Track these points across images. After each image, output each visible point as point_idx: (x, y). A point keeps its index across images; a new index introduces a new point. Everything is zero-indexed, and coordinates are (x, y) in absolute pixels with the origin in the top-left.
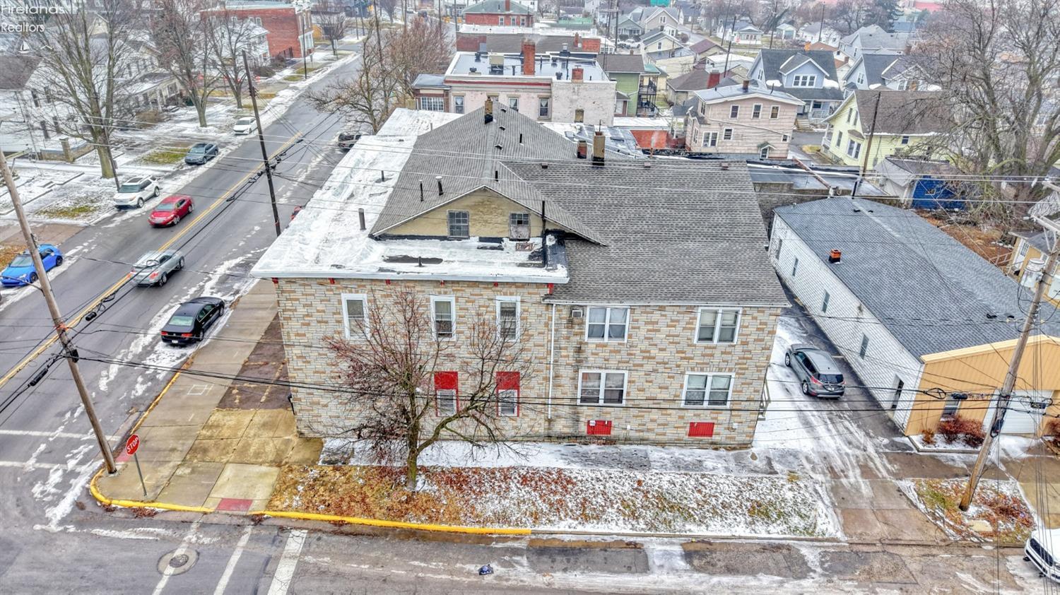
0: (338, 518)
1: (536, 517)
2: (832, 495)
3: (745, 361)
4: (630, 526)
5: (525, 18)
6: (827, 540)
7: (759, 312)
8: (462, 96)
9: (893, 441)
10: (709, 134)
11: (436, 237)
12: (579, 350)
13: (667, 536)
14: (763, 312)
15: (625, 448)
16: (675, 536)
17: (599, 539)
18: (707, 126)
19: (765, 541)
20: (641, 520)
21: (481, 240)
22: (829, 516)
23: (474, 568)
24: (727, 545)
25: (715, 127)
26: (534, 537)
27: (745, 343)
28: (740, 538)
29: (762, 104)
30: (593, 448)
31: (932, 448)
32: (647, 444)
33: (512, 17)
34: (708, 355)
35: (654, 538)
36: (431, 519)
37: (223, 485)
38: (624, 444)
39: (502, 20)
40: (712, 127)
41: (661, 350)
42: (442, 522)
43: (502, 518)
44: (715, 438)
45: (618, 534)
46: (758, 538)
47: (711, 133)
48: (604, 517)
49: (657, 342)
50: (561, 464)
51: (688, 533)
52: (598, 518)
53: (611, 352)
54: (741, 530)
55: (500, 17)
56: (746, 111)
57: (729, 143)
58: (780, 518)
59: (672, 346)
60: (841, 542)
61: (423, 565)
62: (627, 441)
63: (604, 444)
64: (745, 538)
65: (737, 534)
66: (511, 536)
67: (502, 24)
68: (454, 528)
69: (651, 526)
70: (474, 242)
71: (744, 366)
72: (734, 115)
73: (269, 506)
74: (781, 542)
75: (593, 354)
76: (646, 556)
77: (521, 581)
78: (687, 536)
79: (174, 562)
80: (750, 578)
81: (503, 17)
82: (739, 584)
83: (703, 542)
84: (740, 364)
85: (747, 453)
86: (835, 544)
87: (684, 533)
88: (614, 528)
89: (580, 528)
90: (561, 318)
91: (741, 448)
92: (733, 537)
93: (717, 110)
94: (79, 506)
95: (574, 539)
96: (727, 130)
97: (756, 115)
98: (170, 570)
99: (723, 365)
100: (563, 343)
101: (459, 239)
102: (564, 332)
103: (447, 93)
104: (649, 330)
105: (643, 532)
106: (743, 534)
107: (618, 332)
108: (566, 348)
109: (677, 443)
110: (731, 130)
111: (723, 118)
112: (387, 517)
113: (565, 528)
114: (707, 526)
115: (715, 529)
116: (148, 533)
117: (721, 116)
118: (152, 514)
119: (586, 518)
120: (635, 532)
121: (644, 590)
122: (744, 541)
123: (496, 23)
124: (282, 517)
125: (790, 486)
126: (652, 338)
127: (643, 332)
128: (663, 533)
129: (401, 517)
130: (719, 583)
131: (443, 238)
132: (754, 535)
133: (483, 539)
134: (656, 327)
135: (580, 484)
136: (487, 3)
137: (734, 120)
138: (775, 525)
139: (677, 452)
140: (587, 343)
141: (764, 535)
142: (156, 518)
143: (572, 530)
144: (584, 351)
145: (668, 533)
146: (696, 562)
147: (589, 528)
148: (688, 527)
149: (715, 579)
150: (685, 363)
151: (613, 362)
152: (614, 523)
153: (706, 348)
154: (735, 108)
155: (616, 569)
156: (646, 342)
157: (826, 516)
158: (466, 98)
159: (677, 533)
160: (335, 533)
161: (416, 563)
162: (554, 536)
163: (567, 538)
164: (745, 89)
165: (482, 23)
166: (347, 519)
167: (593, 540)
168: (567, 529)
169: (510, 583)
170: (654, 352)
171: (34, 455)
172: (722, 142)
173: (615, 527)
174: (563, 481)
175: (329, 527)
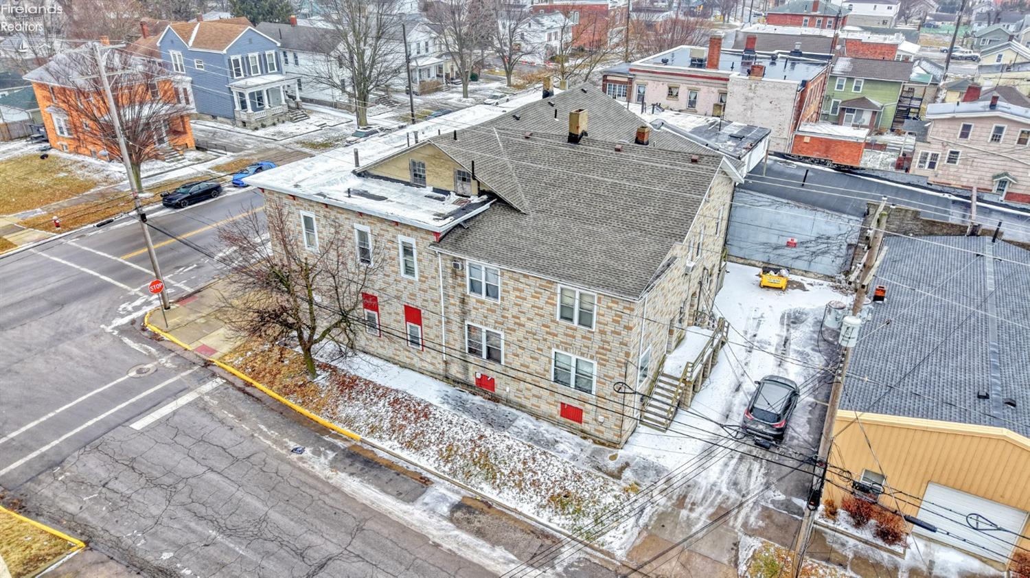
0: (250, 380)
1: (373, 430)
2: (655, 519)
3: (604, 352)
4: (436, 465)
5: (833, 19)
6: (602, 552)
7: (613, 302)
8: (644, 85)
9: (790, 500)
10: (927, 154)
11: (402, 182)
12: (463, 302)
13: (459, 486)
14: (617, 303)
15: (502, 407)
16: (463, 488)
17: (405, 466)
18: (928, 145)
19: (541, 527)
20: (449, 465)
21: (435, 190)
22: (629, 534)
23: (292, 445)
24: (503, 514)
25: (936, 146)
26: (359, 444)
27: (602, 332)
28: (520, 513)
29: (1006, 126)
30: (478, 400)
31: (830, 523)
32: (524, 412)
33: (817, 19)
34: (570, 336)
35: (447, 483)
36: (303, 404)
37: (212, 336)
38: (506, 405)
39: (806, 21)
40: (933, 146)
41: (529, 319)
42: (307, 408)
43: (349, 422)
44: (586, 427)
45: (422, 468)
46: (536, 521)
47: (930, 153)
48: (424, 450)
49: (525, 310)
50: (435, 401)
51: (479, 491)
52: (417, 449)
53: (488, 310)
54: (527, 509)
55: (805, 18)
56: (982, 132)
57: (953, 168)
58: (574, 513)
59: (538, 318)
60: (614, 558)
61: (265, 429)
62: (508, 403)
63: (489, 399)
64: (525, 516)
65: (519, 509)
66: (344, 437)
67: (805, 25)
68: (313, 415)
69: (454, 473)
70: (428, 191)
71: (604, 357)
72: (964, 135)
73: (221, 359)
74: (555, 533)
75: (474, 308)
76: (424, 492)
77: (313, 467)
78: (476, 493)
79: (139, 371)
80: (488, 545)
81: (808, 18)
82: (471, 545)
83: (486, 503)
84: (600, 354)
85: (610, 452)
86: (607, 558)
87: (475, 489)
88: (423, 462)
89: (398, 452)
90: (447, 267)
91: (609, 446)
92: (515, 510)
93: (940, 127)
94: (133, 322)
95: (386, 457)
96: (952, 152)
97: (996, 138)
98: (133, 374)
99: (585, 350)
100: (451, 293)
101: (418, 186)
102: (450, 281)
103: (631, 81)
104: (517, 297)
105: (442, 474)
106: (525, 512)
107: (492, 292)
108: (453, 297)
109: (550, 419)
110: (957, 153)
111: (948, 138)
112: (280, 392)
113: (387, 447)
114: (500, 492)
115: (507, 498)
116: (146, 350)
117: (947, 135)
118: (161, 340)
119: (409, 445)
120: (436, 471)
121: (390, 513)
122: (522, 518)
123: (799, 24)
124: (223, 368)
125: (618, 494)
126: (520, 305)
127: (512, 296)
128: (458, 481)
129: (286, 394)
130: (456, 536)
131: (407, 184)
132: (535, 517)
133: (325, 430)
134: (523, 295)
135: (432, 420)
136: (794, 3)
137: (963, 141)
138: (563, 517)
139: (544, 426)
140: (469, 296)
141: (545, 521)
142: (160, 343)
143: (391, 450)
144: (467, 304)
145: (462, 483)
146: (459, 514)
147: (405, 454)
148: (483, 485)
149: (457, 532)
150: (550, 338)
151: (491, 321)
152: (426, 458)
153: (567, 328)
154: (967, 128)
155: (389, 490)
156: (516, 308)
157: (625, 532)
158: (648, 88)
159: (469, 487)
160: (240, 389)
161: (262, 427)
162: (374, 449)
163: (381, 454)
164: (993, 106)
165: (785, 24)
166: (255, 383)
167: (400, 464)
168: (388, 449)
169: (305, 465)
170: (523, 320)
171: (142, 286)
172: (944, 165)
173: (425, 462)
174: (424, 412)
175: (240, 384)
